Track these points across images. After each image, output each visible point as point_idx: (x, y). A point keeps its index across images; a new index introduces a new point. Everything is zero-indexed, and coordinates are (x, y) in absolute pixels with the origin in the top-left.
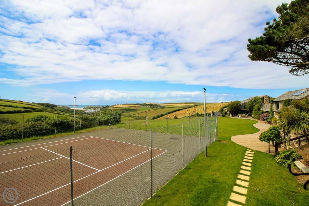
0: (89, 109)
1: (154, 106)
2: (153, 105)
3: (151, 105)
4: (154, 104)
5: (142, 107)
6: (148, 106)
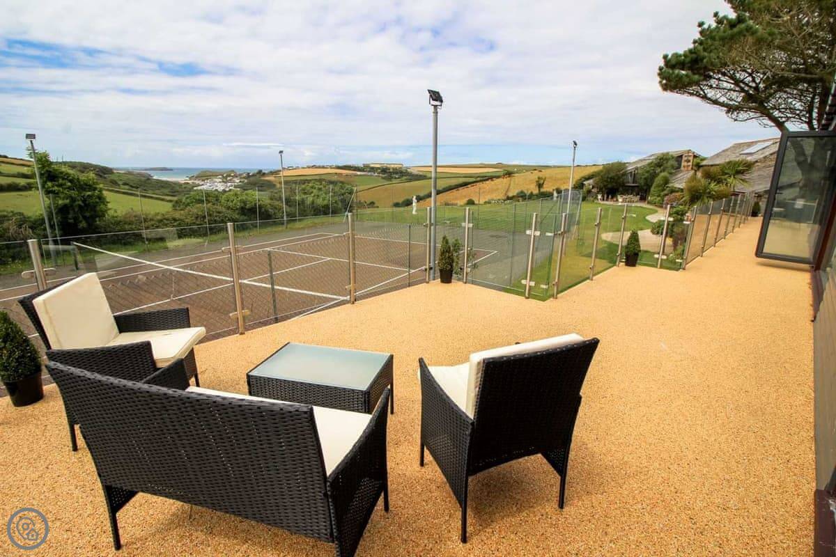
0: (207, 179)
1: (394, 173)
2: (391, 170)
3: (384, 170)
4: (393, 166)
5: (360, 175)
6: (376, 174)
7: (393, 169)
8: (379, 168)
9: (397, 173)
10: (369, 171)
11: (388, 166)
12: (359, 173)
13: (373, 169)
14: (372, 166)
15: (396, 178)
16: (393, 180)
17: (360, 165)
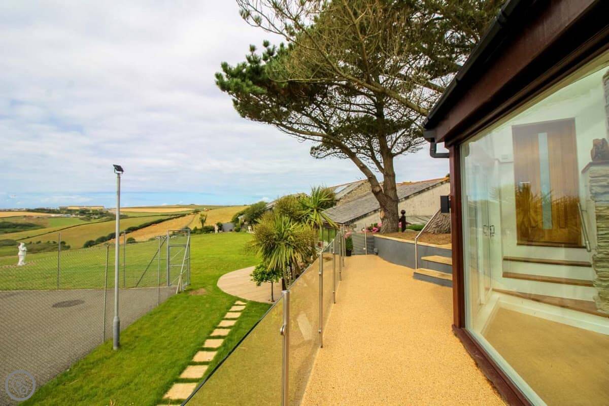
1: (94, 214)
2: (91, 212)
3: (83, 212)
4: (93, 208)
5: (55, 217)
6: (74, 216)
7: (93, 211)
8: (77, 210)
9: (97, 214)
10: (66, 213)
11: (88, 208)
12: (53, 215)
13: (70, 211)
14: (69, 208)
15: (95, 218)
16: (92, 220)
17: (57, 207)
